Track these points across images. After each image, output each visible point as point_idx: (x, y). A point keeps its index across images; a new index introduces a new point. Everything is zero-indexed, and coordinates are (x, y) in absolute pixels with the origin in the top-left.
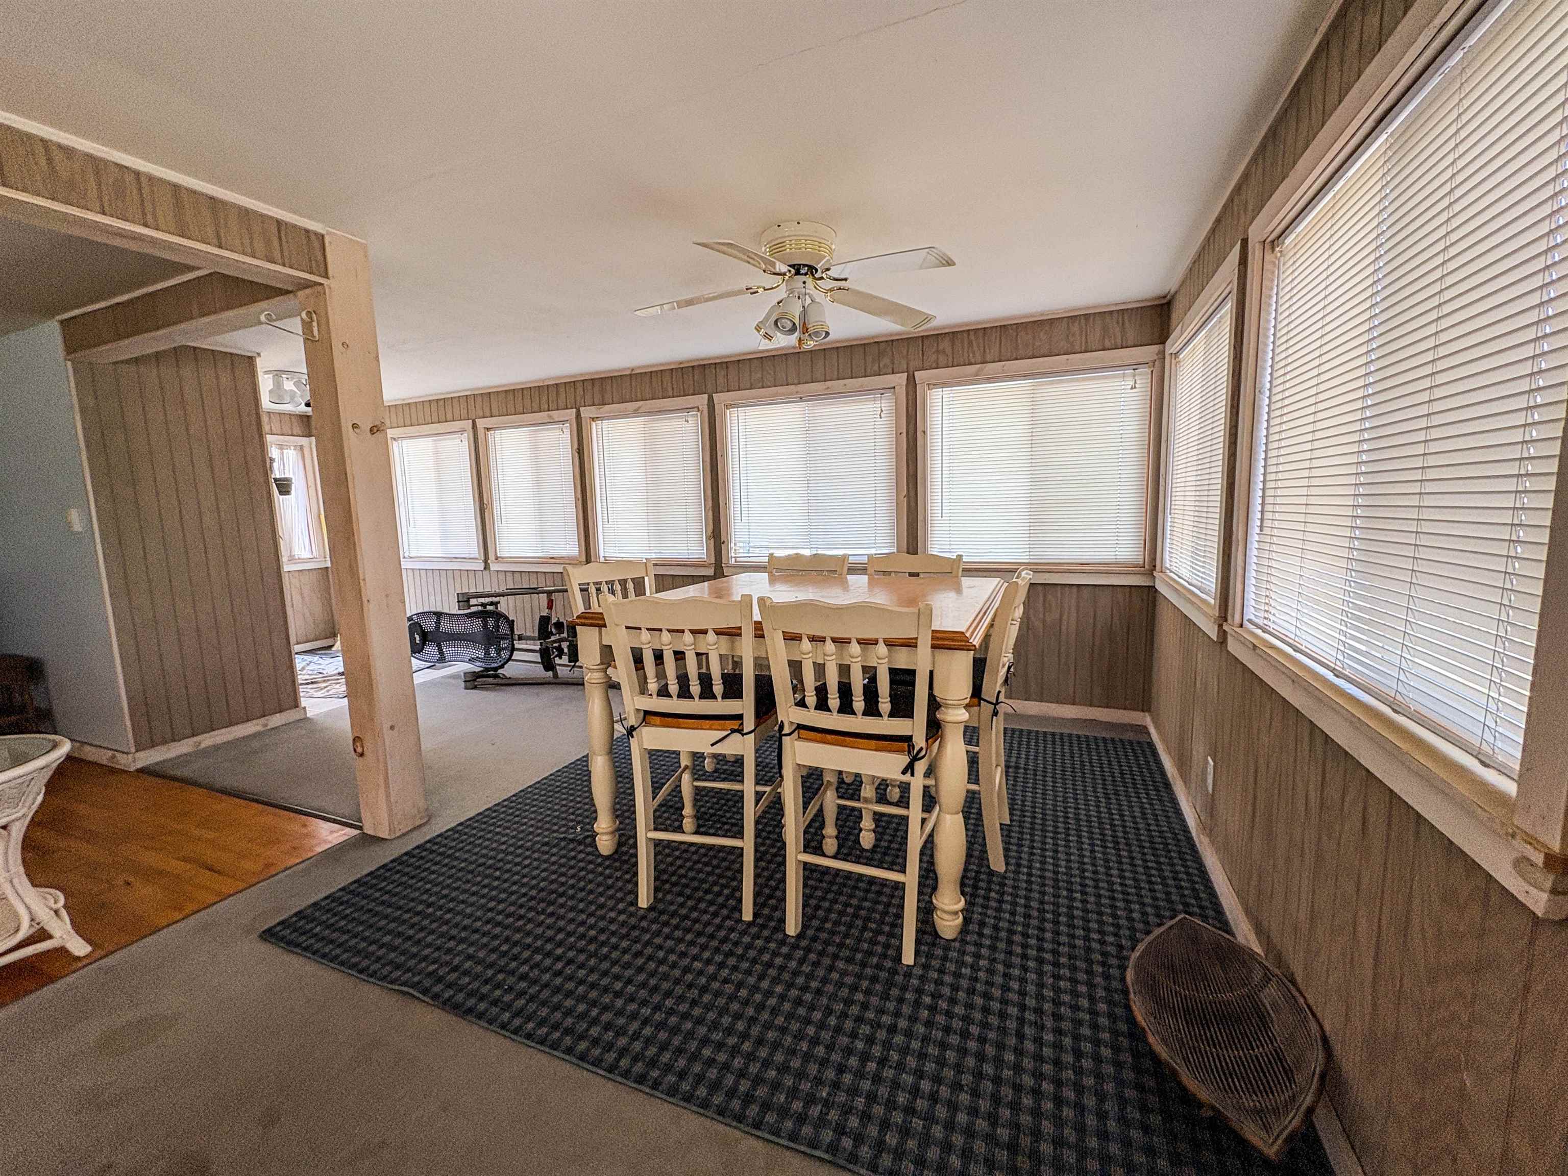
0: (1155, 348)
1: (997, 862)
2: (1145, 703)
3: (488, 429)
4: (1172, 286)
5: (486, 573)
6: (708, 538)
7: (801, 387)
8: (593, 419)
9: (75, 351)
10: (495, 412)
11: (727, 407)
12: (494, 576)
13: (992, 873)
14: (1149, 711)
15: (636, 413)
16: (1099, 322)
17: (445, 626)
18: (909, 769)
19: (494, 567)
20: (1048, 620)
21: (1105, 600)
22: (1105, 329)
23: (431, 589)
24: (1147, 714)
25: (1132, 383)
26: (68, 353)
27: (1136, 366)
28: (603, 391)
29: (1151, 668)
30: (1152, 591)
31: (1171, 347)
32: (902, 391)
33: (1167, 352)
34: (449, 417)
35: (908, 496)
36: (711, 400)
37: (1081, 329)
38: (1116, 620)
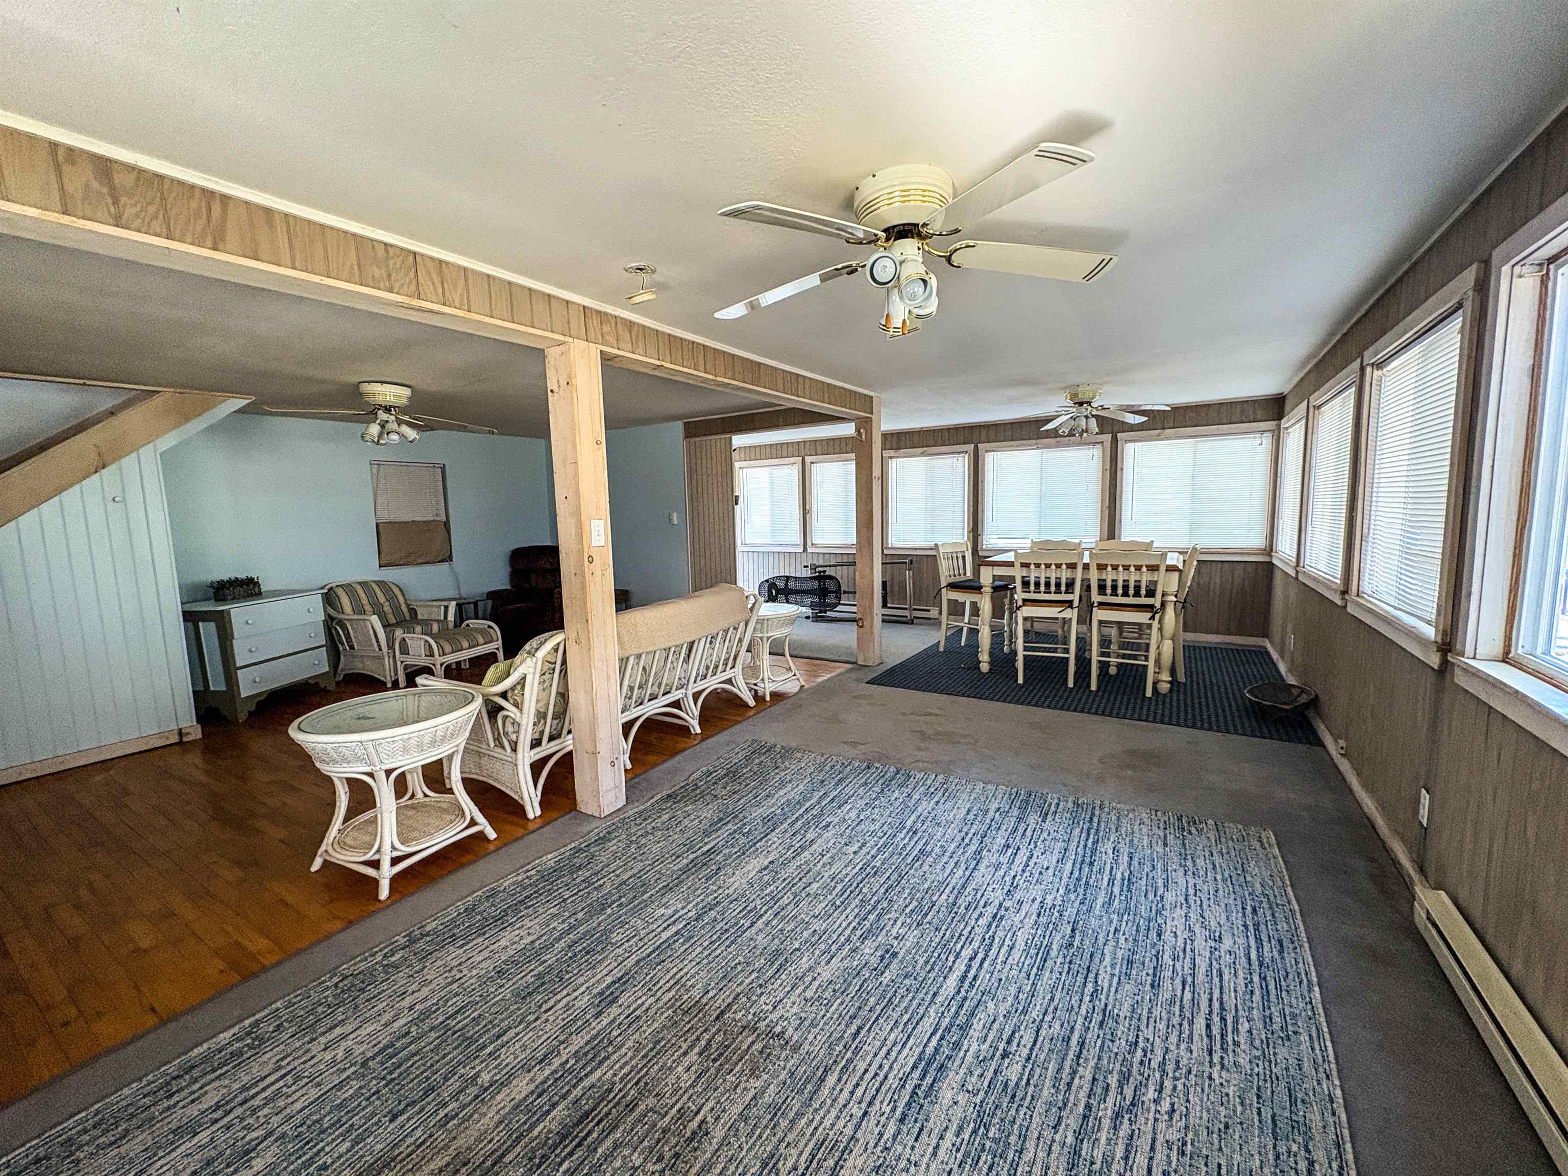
0: (1274, 423)
1: (1181, 678)
2: (1265, 633)
3: (812, 463)
4: (1286, 390)
5: (804, 555)
6: (969, 532)
7: (1039, 441)
8: (890, 458)
9: (690, 437)
10: (819, 452)
11: (987, 452)
12: (810, 556)
13: (1179, 683)
14: (1267, 637)
15: (923, 454)
16: (1239, 407)
17: (791, 585)
18: (1153, 618)
19: (810, 550)
20: (1201, 582)
21: (1239, 570)
22: (1243, 411)
23: (761, 564)
24: (1266, 639)
25: (1259, 442)
26: (686, 437)
27: (1262, 432)
28: (899, 440)
29: (1269, 611)
30: (1270, 565)
31: (1284, 423)
32: (1108, 445)
33: (1282, 426)
34: (785, 454)
35: (1109, 507)
36: (976, 447)
37: (1227, 411)
38: (1246, 584)
